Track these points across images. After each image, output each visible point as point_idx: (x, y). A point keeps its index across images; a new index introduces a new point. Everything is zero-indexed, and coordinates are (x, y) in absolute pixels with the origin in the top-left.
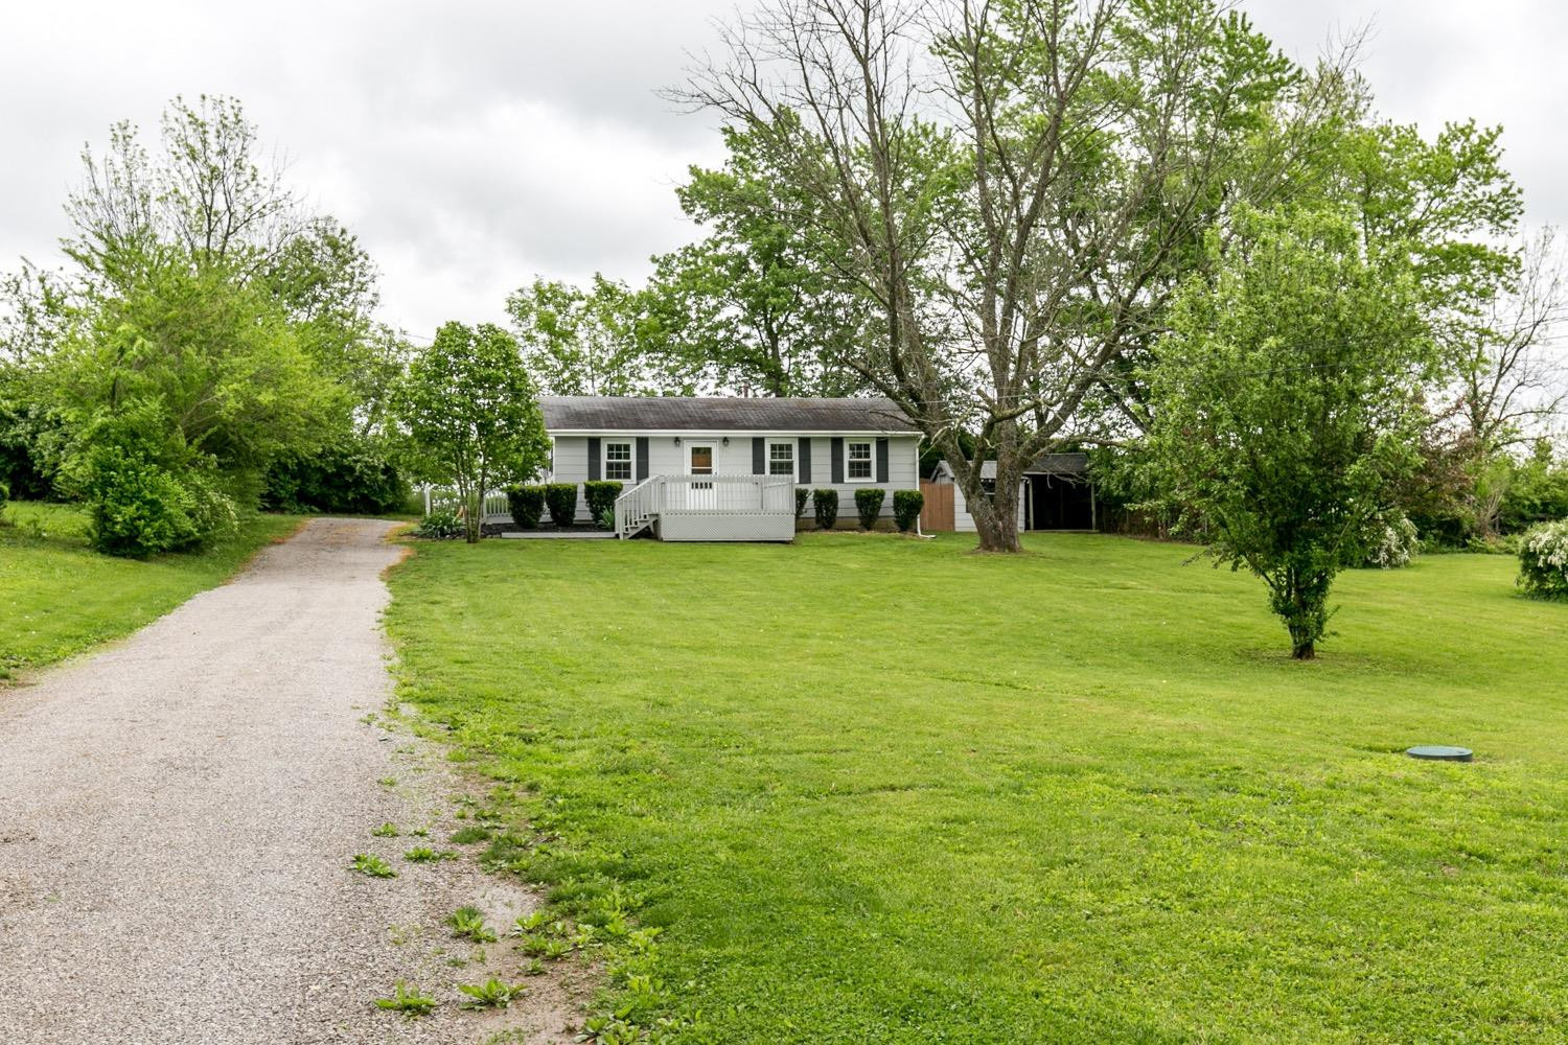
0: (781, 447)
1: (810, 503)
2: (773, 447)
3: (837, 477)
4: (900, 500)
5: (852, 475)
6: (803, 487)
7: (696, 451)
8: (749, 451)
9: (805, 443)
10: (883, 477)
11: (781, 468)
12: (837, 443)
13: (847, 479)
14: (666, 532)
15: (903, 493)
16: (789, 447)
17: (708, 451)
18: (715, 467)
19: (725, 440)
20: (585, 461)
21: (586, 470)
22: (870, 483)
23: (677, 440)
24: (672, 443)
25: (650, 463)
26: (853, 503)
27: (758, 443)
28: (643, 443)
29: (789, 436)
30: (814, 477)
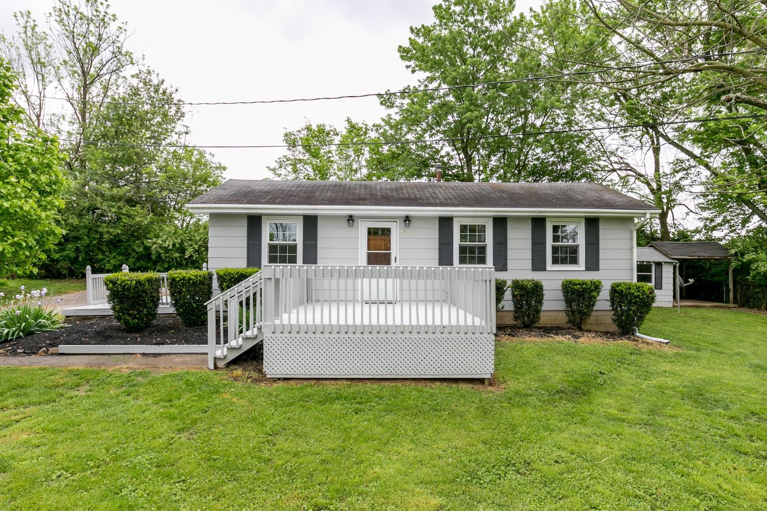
0: (473, 229)
1: (508, 295)
2: (463, 228)
3: (538, 264)
4: (617, 293)
5: (555, 261)
6: (501, 276)
7: (372, 232)
8: (433, 234)
9: (500, 223)
10: (593, 264)
11: (473, 255)
12: (538, 223)
13: (549, 266)
14: (273, 365)
15: (618, 285)
16: (483, 228)
17: (387, 232)
18: (394, 252)
19: (407, 219)
20: (243, 242)
21: (244, 253)
22: (578, 272)
23: (351, 219)
24: (345, 223)
25: (319, 245)
26: (560, 295)
27: (445, 223)
28: (310, 223)
29: (483, 214)
30: (510, 265)
